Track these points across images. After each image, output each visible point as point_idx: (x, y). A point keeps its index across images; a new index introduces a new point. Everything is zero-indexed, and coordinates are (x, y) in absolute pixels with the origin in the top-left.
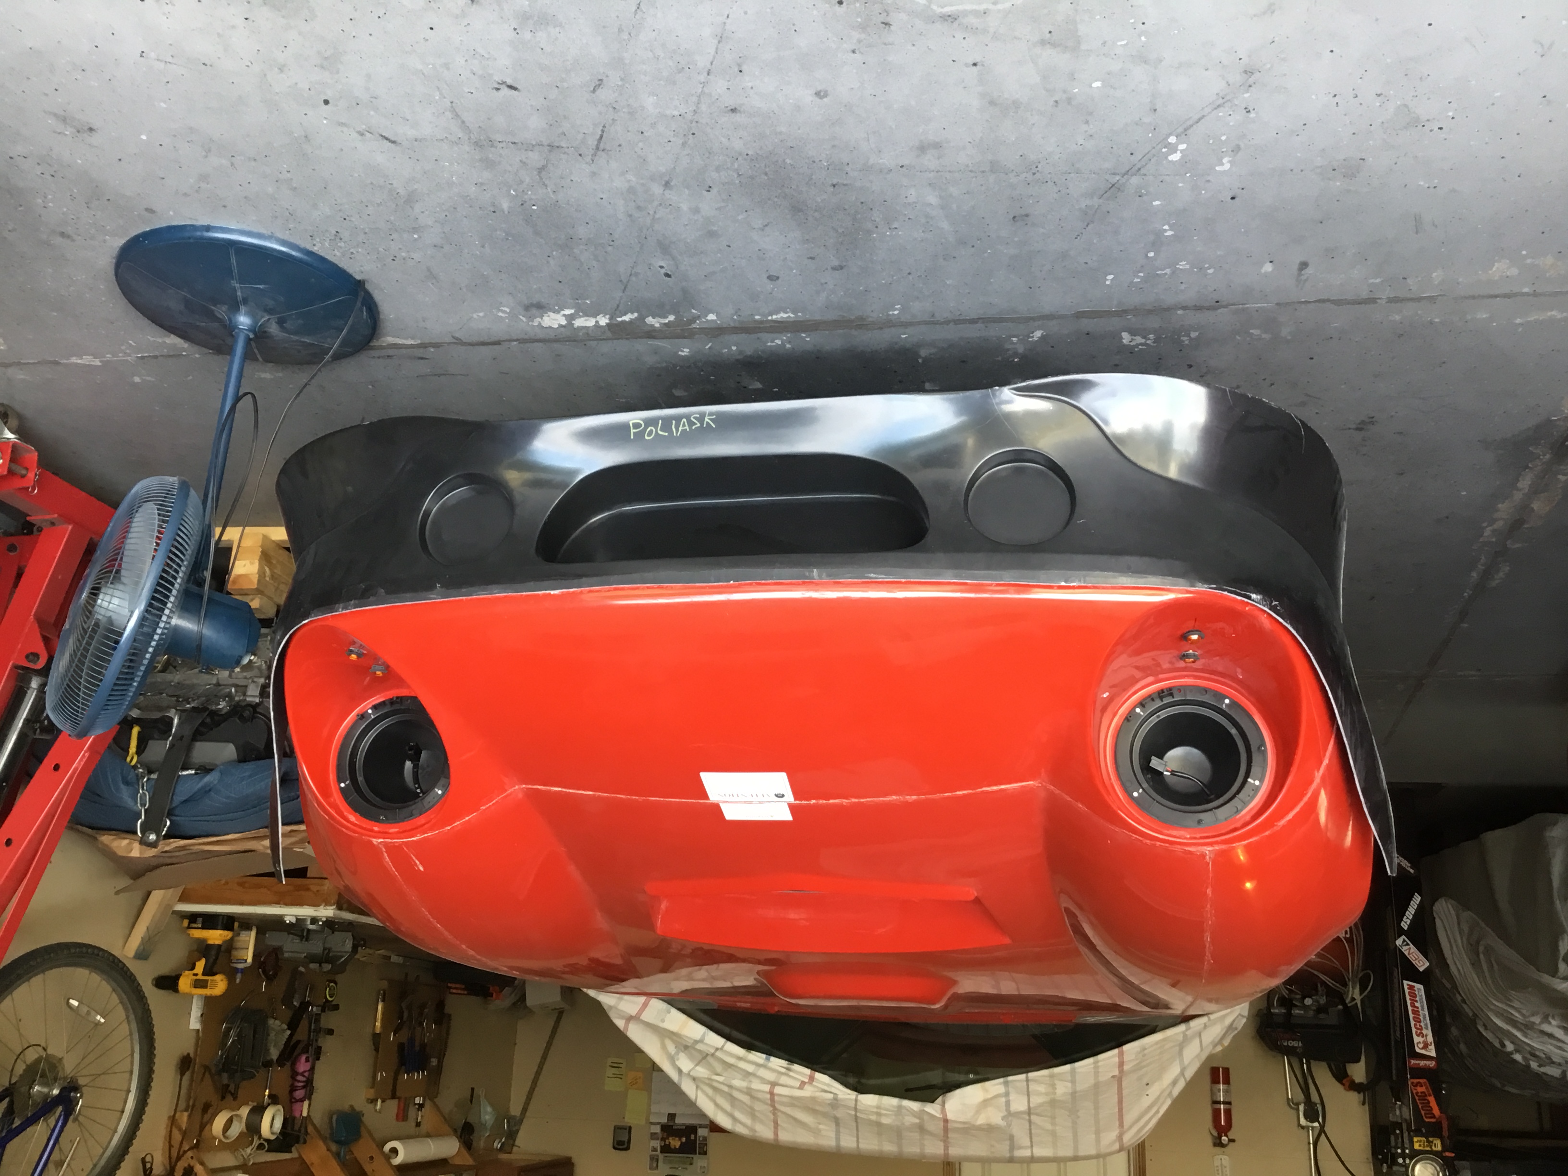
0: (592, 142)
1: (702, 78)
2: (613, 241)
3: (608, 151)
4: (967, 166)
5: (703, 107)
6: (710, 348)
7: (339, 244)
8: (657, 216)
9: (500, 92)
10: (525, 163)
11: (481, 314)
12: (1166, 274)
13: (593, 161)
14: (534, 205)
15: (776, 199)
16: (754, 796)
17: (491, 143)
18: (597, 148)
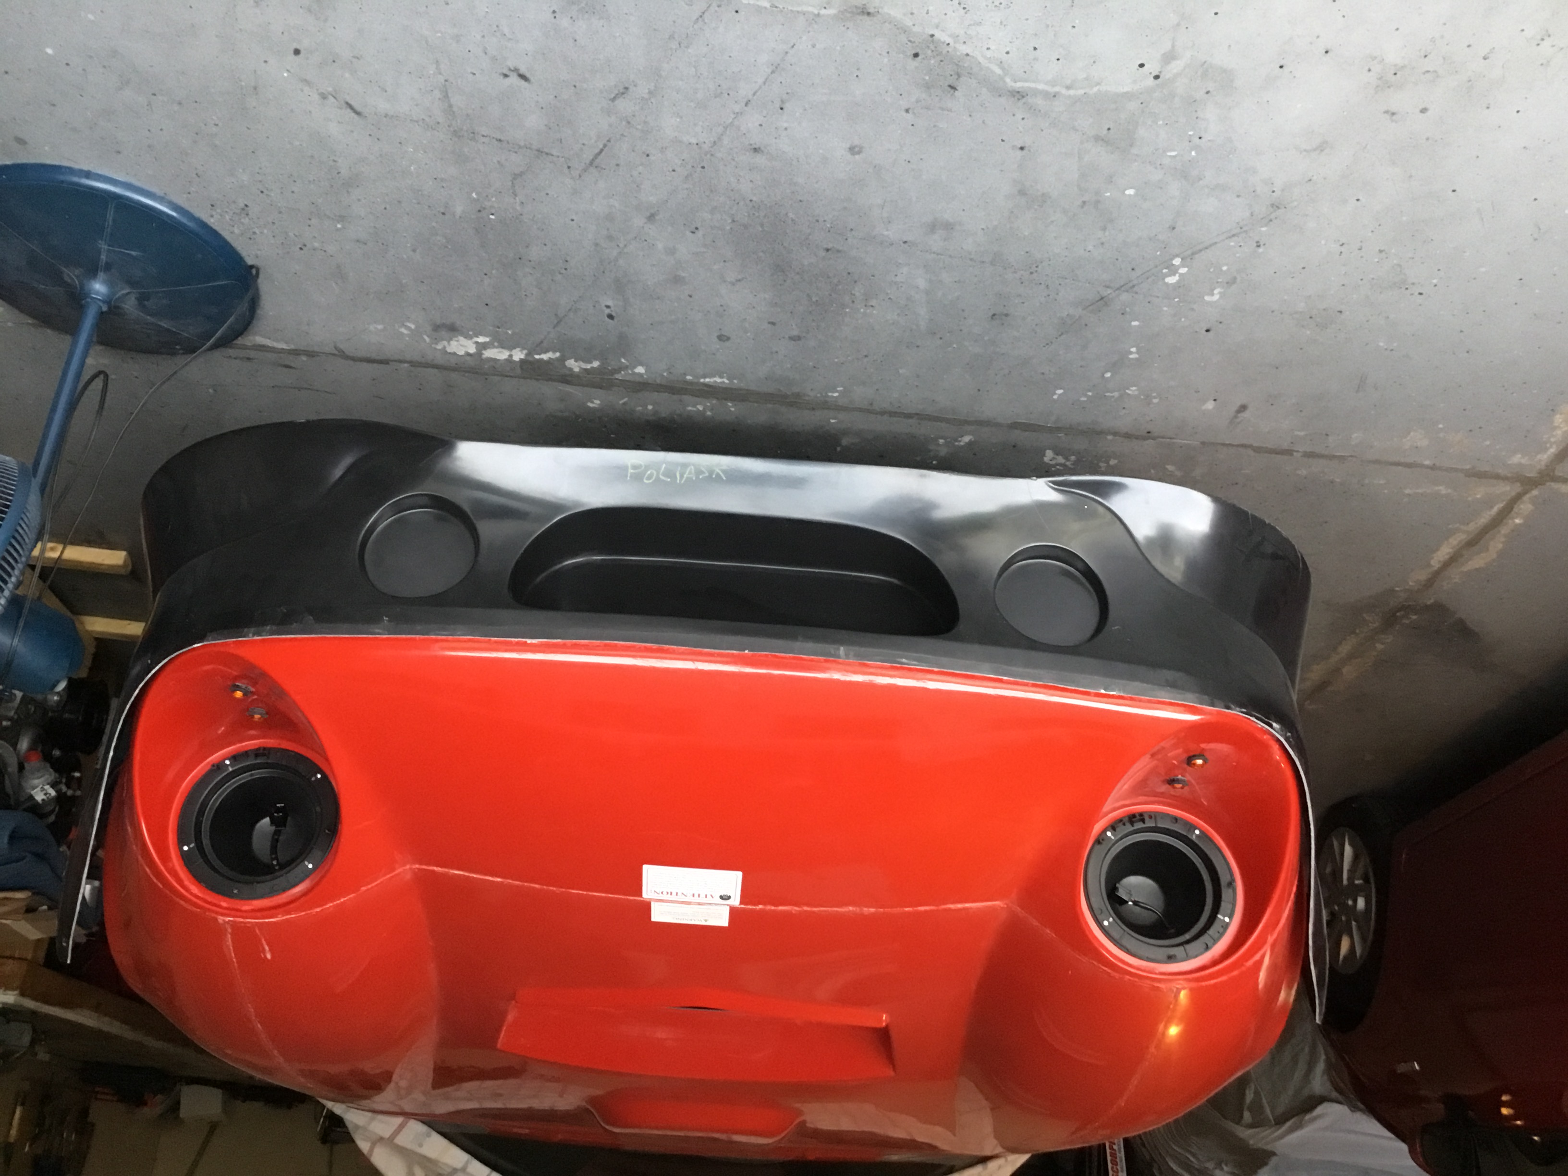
0: (588, 156)
1: (737, 108)
2: (566, 269)
3: (602, 168)
4: (970, 253)
5: (726, 141)
6: (624, 404)
7: (243, 220)
8: (625, 250)
9: (507, 80)
10: (502, 165)
11: (380, 327)
12: (1113, 397)
13: (580, 176)
14: (492, 214)
15: (761, 254)
16: (696, 895)
17: (473, 135)
18: (591, 163)
